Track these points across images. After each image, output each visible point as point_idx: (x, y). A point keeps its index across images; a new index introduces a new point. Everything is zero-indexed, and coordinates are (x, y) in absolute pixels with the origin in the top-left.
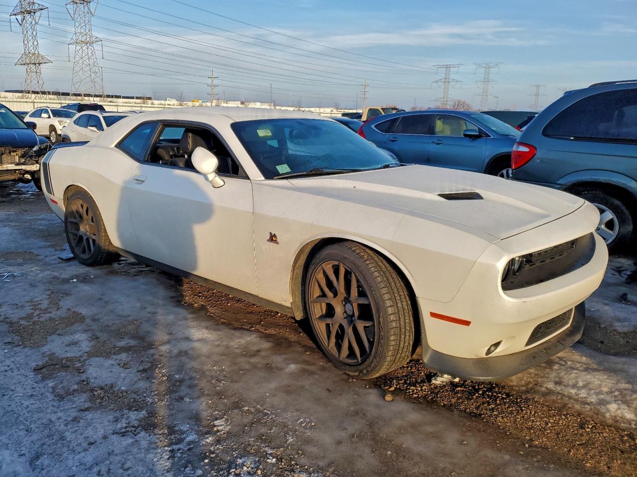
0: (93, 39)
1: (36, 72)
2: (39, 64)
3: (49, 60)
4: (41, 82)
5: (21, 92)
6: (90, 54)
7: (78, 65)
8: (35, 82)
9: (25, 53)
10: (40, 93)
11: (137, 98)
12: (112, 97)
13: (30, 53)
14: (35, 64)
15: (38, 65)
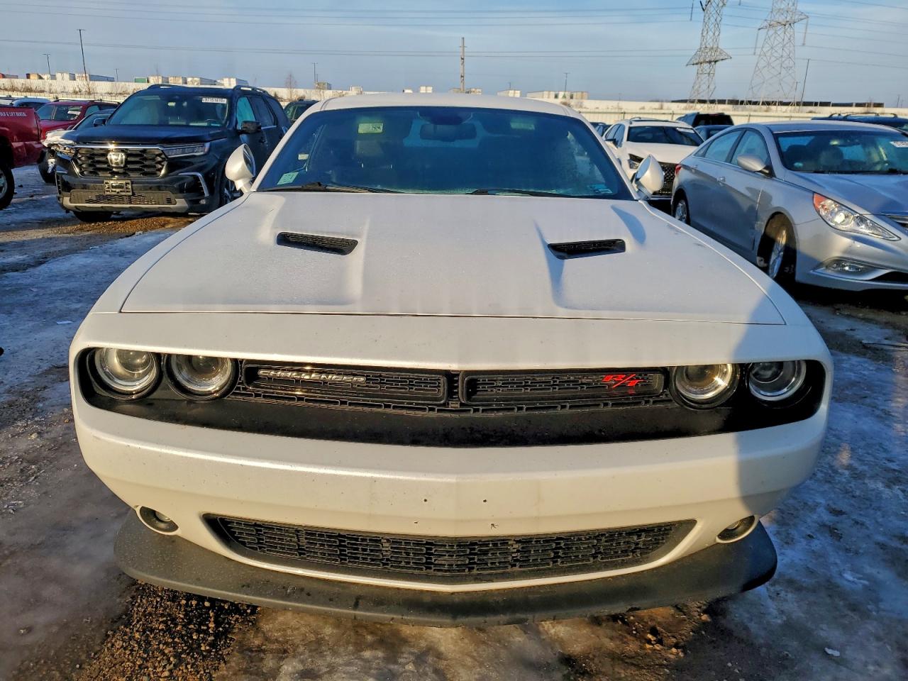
0: (797, 17)
1: (709, 74)
2: (716, 62)
3: (728, 56)
4: (712, 87)
5: (685, 101)
6: (786, 39)
7: (765, 58)
8: (704, 87)
9: (701, 48)
10: (708, 102)
11: (858, 105)
12: (816, 104)
13: (706, 47)
14: (710, 62)
15: (713, 63)
